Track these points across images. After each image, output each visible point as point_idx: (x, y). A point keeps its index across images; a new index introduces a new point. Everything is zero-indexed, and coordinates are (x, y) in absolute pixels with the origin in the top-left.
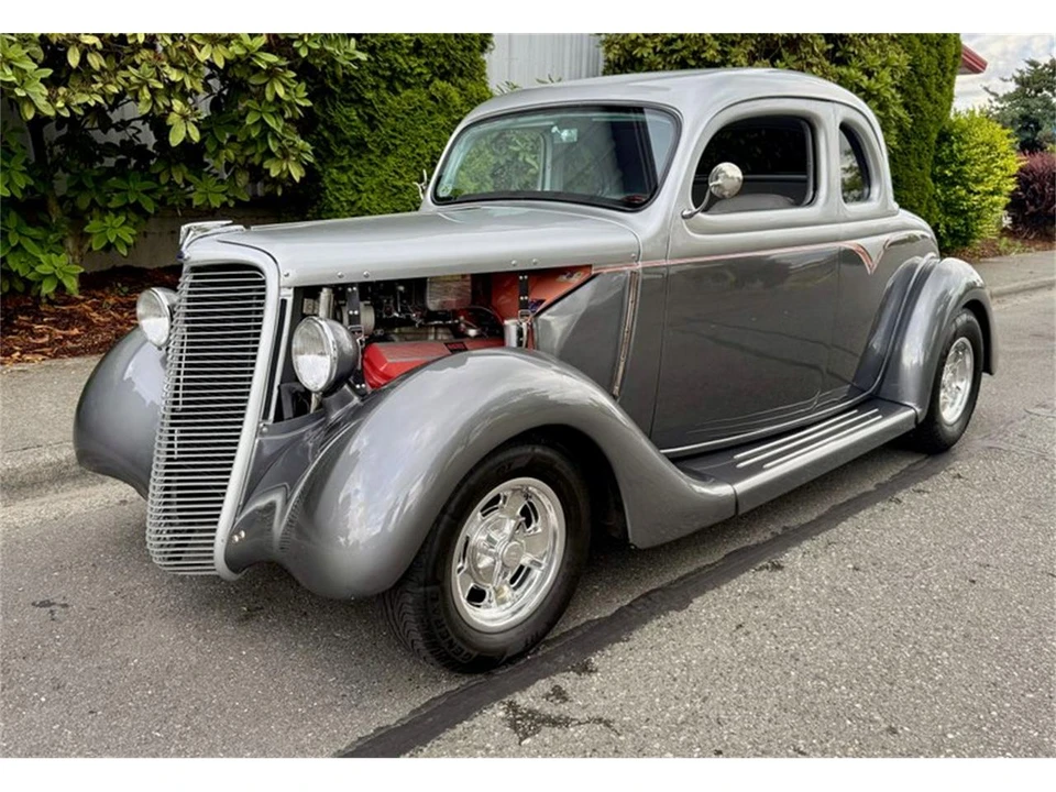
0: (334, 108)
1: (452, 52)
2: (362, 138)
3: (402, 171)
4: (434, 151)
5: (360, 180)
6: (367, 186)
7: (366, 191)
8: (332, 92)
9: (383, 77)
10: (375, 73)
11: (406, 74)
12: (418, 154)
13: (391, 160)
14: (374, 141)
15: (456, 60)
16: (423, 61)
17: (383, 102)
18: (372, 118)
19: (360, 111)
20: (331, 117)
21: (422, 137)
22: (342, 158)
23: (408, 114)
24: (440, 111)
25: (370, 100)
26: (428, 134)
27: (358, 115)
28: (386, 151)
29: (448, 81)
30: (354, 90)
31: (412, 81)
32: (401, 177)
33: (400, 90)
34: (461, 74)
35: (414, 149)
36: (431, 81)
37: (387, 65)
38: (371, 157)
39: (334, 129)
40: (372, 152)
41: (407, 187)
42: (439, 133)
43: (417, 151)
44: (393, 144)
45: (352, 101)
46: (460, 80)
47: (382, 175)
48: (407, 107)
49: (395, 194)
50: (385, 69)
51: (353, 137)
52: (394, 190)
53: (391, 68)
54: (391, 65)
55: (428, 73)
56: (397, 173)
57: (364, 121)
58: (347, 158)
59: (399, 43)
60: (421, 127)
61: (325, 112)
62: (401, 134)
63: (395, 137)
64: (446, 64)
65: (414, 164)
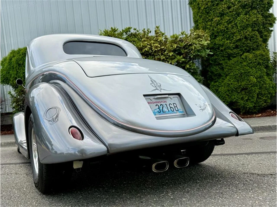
0: (212, 67)
1: (248, 45)
2: (220, 73)
3: (231, 80)
4: (241, 73)
5: (219, 83)
6: (221, 85)
7: (221, 86)
8: (211, 64)
9: (226, 56)
10: (223, 56)
11: (233, 54)
12: (236, 74)
13: (228, 77)
14: (224, 73)
15: (250, 46)
16: (239, 50)
17: (226, 63)
18: (223, 67)
19: (220, 67)
20: (211, 70)
21: (237, 69)
22: (216, 79)
23: (233, 64)
24: (244, 62)
25: (222, 63)
26: (239, 68)
27: (219, 68)
28: (227, 75)
29: (249, 53)
30: (217, 62)
31: (236, 56)
32: (230, 81)
33: (232, 59)
34: (253, 50)
35: (234, 73)
36: (243, 54)
37: (227, 53)
38: (223, 77)
39: (212, 72)
40: (223, 76)
41: (232, 84)
42: (244, 67)
43: (235, 73)
44: (228, 73)
45: (217, 64)
46: (253, 52)
47: (225, 81)
48: (233, 63)
49: (228, 86)
50: (226, 54)
51: (217, 73)
52: (228, 85)
53: (228, 54)
54: (228, 53)
55: (241, 52)
56: (229, 80)
57: (221, 69)
58: (217, 79)
59: (230, 47)
60: (237, 67)
61: (210, 69)
62: (231, 70)
63: (229, 71)
64: (247, 48)
65: (235, 77)
